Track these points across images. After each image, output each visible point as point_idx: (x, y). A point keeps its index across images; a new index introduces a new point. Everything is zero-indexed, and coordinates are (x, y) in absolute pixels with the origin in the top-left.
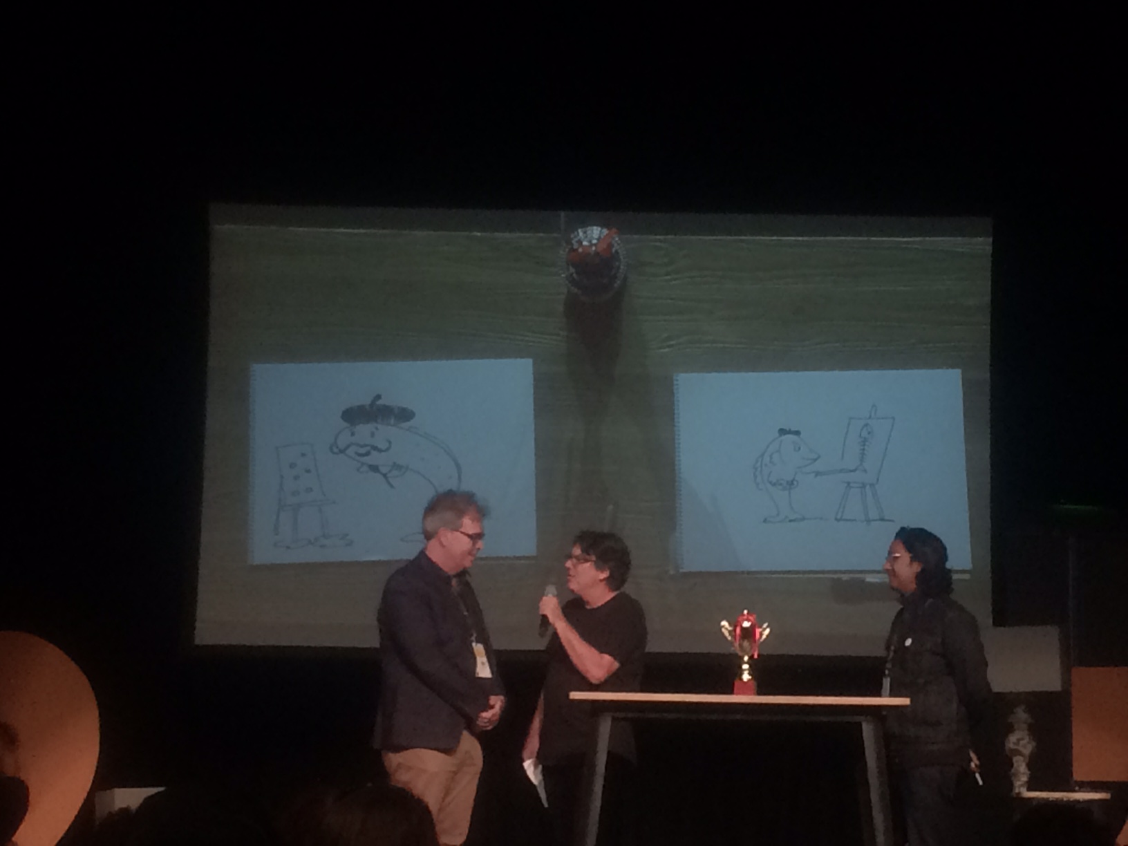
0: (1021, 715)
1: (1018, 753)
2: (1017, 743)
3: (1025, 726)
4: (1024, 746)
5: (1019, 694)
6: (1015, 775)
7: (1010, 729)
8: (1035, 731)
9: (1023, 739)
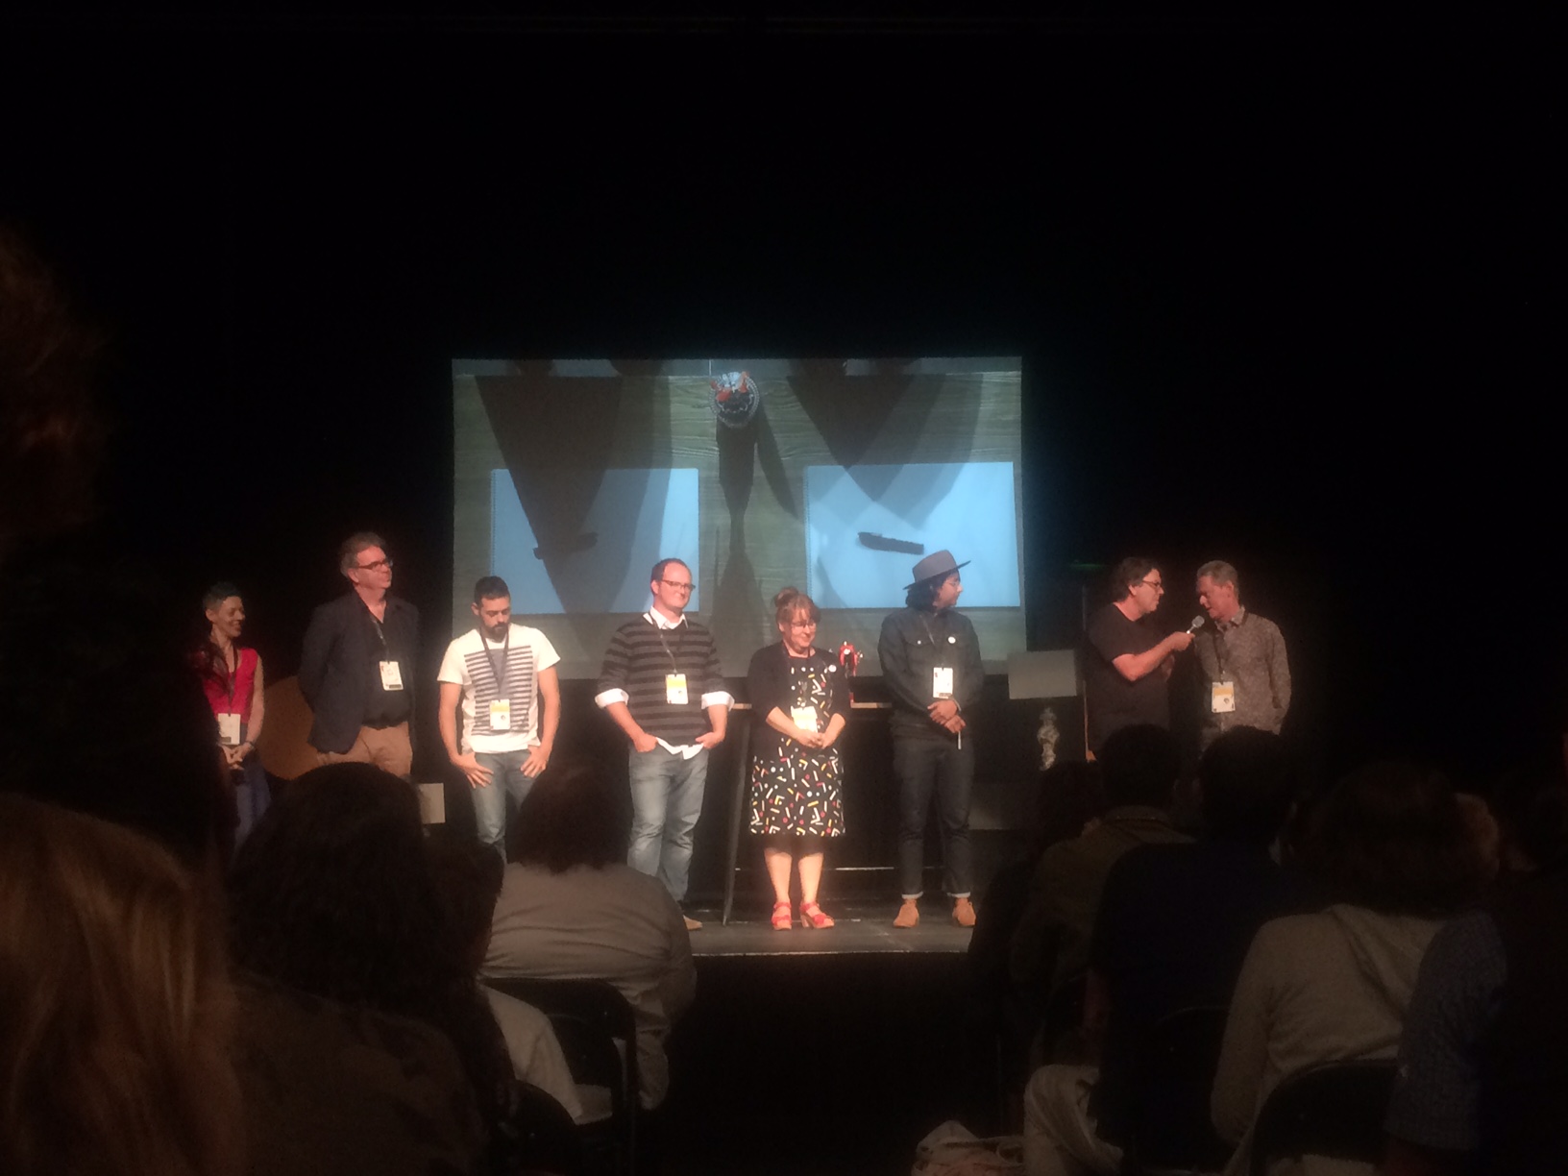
0: (1049, 714)
1: (1047, 741)
2: (1046, 734)
3: (1050, 722)
4: (1052, 737)
5: (1046, 699)
6: (1046, 757)
7: (1041, 724)
8: (1059, 725)
9: (1050, 731)
